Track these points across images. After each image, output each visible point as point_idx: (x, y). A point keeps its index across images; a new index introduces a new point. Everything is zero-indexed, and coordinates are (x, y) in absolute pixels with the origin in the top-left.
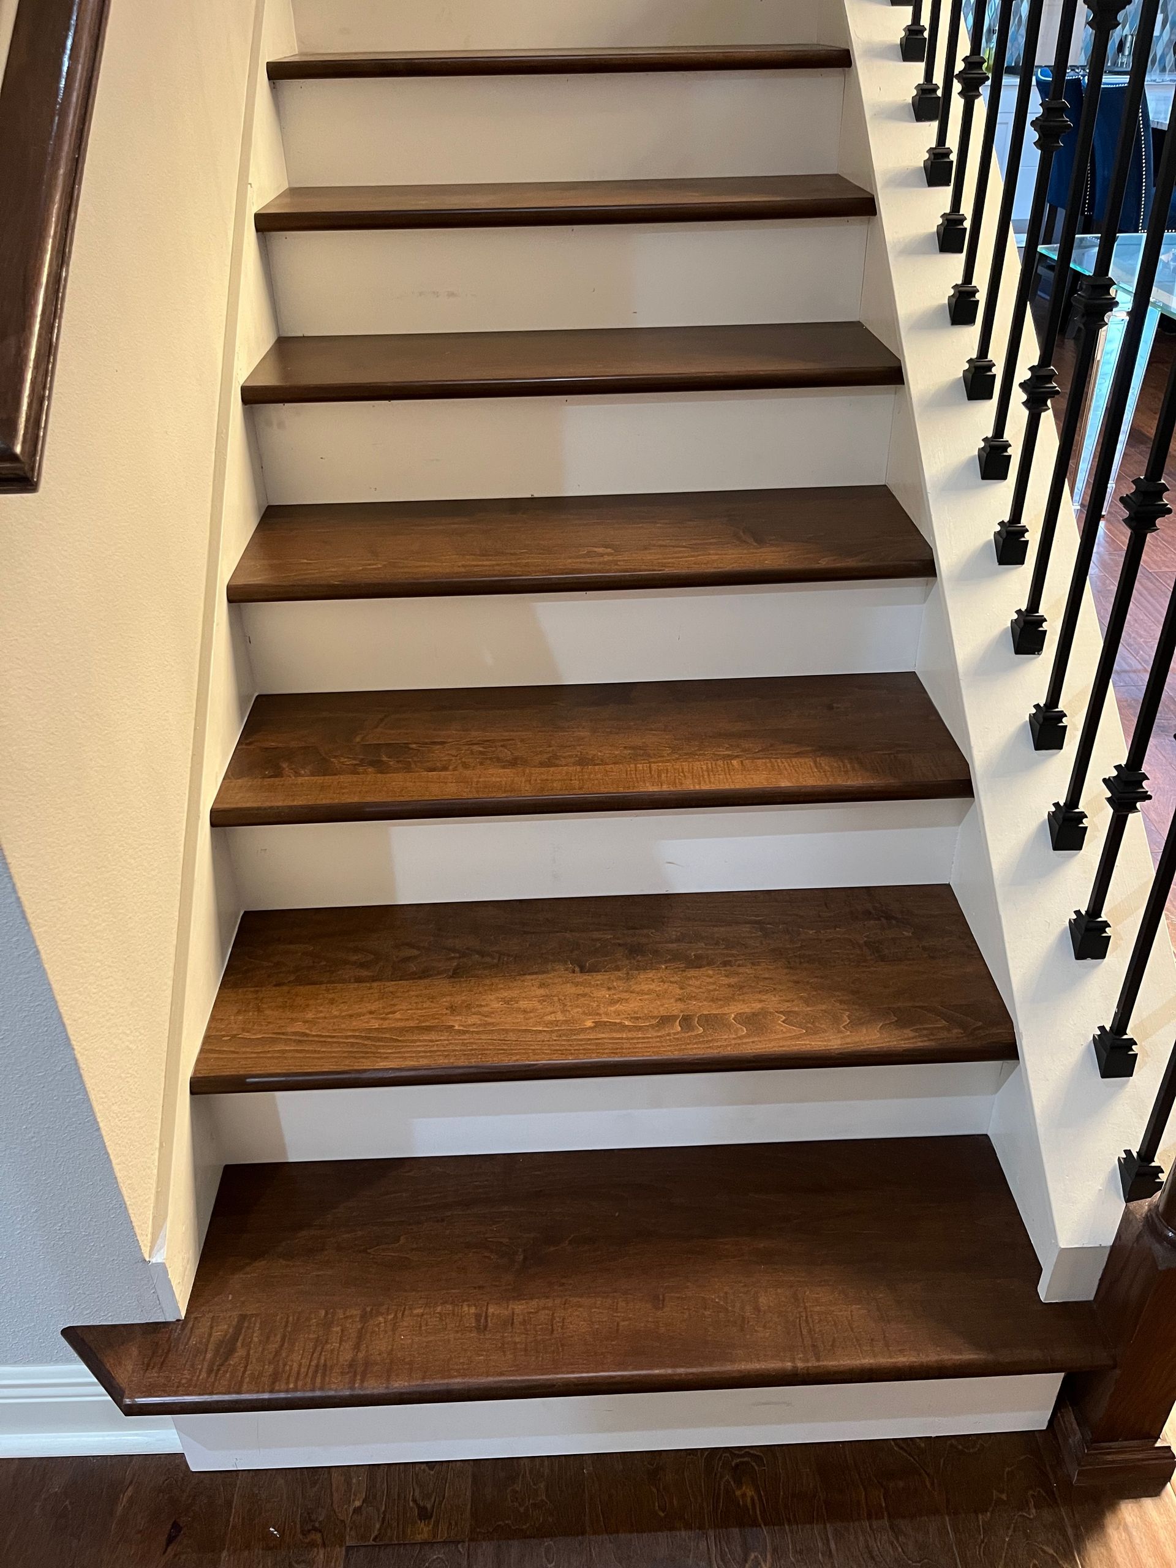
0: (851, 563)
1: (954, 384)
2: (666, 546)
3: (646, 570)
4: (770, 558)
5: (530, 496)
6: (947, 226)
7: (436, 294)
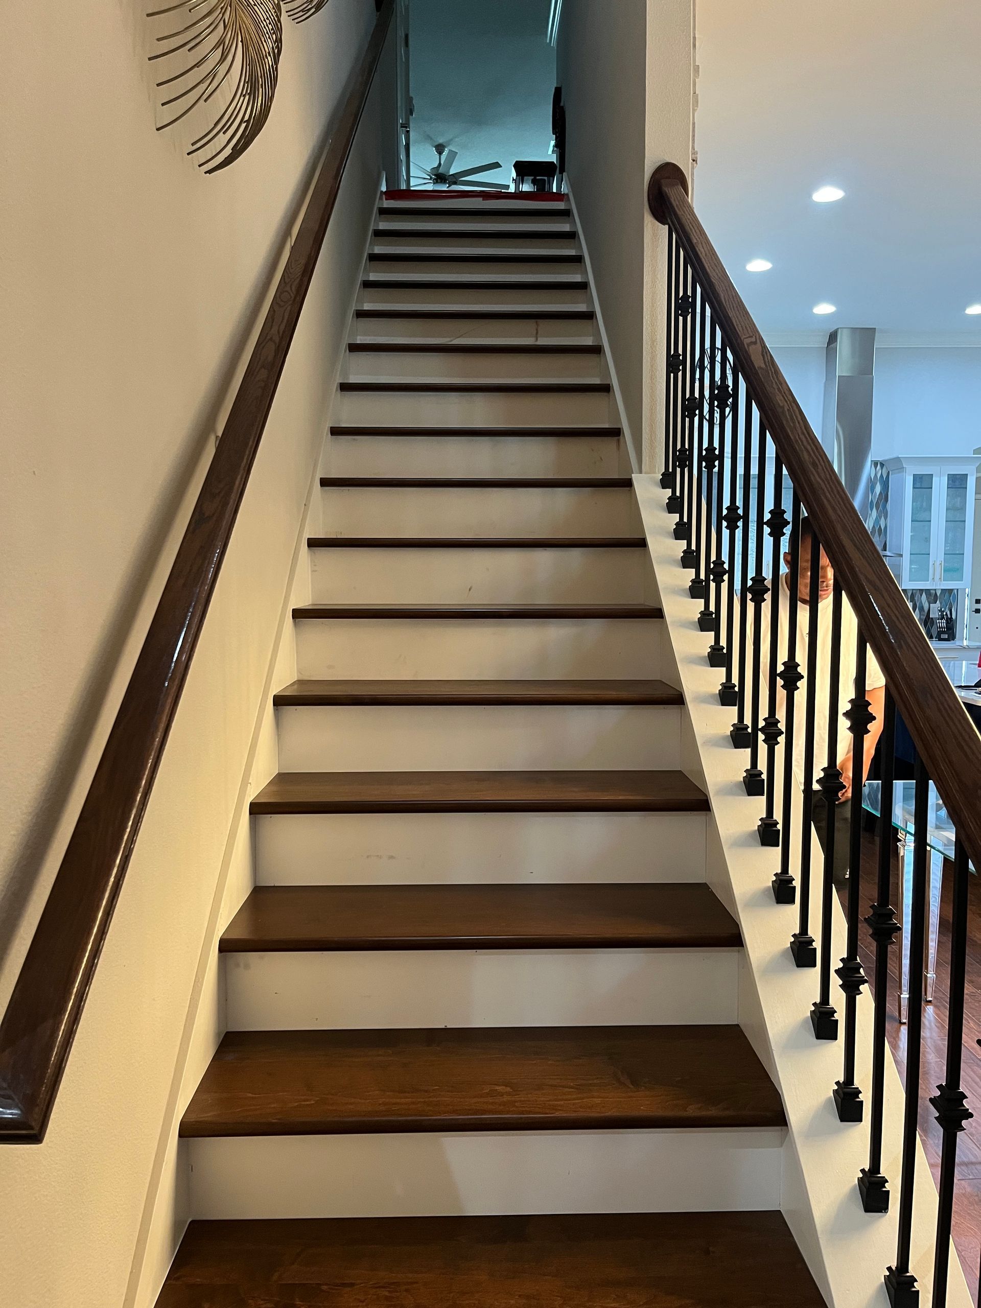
0: (712, 1112)
1: (784, 953)
2: (555, 1086)
3: (540, 1113)
4: (644, 1105)
5: (444, 1027)
6: (764, 828)
7: (380, 857)
